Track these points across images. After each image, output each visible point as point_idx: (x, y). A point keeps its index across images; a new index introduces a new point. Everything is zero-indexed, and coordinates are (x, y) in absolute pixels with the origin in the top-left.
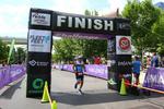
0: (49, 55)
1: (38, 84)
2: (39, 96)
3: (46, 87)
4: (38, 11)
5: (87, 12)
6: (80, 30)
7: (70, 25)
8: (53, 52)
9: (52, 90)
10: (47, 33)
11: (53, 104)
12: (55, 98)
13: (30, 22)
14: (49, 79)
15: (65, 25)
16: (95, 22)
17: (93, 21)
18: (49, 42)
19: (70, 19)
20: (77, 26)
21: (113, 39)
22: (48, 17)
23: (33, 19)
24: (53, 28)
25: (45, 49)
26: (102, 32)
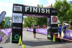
0: (21, 24)
1: (17, 37)
2: (17, 42)
3: (20, 38)
4: (17, 5)
5: (38, 5)
6: (35, 13)
7: (31, 11)
8: (23, 23)
9: (23, 40)
10: (21, 15)
11: (23, 46)
12: (24, 43)
13: (13, 10)
14: (21, 35)
15: (28, 11)
16: (42, 10)
17: (41, 9)
18: (22, 18)
19: (31, 8)
20: (34, 11)
21: (50, 17)
22: (21, 7)
23: (15, 8)
24: (23, 12)
25: (20, 22)
26: (45, 14)
